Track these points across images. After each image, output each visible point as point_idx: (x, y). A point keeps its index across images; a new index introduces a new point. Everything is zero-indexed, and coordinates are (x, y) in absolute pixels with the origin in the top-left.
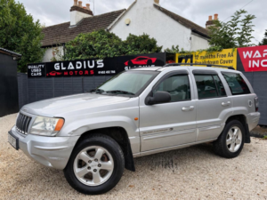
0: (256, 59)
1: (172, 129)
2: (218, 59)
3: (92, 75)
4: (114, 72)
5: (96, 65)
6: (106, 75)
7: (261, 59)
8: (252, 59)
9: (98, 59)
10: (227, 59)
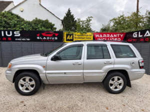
0: (100, 38)
1: (65, 73)
2: (85, 37)
3: (10, 41)
4: (29, 39)
5: (13, 34)
6: (22, 41)
7: (102, 38)
8: (99, 38)
9: (16, 30)
10: (89, 37)
